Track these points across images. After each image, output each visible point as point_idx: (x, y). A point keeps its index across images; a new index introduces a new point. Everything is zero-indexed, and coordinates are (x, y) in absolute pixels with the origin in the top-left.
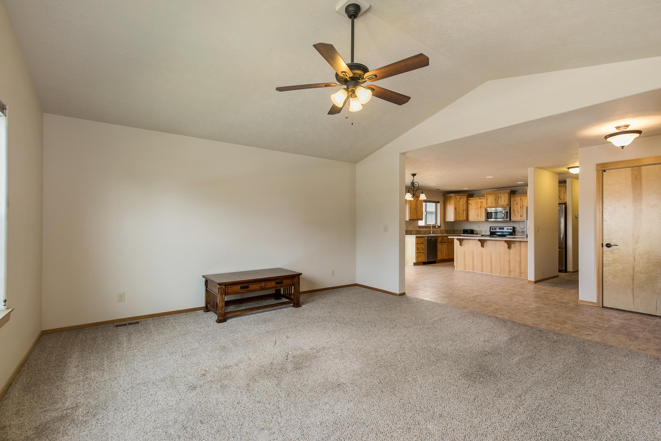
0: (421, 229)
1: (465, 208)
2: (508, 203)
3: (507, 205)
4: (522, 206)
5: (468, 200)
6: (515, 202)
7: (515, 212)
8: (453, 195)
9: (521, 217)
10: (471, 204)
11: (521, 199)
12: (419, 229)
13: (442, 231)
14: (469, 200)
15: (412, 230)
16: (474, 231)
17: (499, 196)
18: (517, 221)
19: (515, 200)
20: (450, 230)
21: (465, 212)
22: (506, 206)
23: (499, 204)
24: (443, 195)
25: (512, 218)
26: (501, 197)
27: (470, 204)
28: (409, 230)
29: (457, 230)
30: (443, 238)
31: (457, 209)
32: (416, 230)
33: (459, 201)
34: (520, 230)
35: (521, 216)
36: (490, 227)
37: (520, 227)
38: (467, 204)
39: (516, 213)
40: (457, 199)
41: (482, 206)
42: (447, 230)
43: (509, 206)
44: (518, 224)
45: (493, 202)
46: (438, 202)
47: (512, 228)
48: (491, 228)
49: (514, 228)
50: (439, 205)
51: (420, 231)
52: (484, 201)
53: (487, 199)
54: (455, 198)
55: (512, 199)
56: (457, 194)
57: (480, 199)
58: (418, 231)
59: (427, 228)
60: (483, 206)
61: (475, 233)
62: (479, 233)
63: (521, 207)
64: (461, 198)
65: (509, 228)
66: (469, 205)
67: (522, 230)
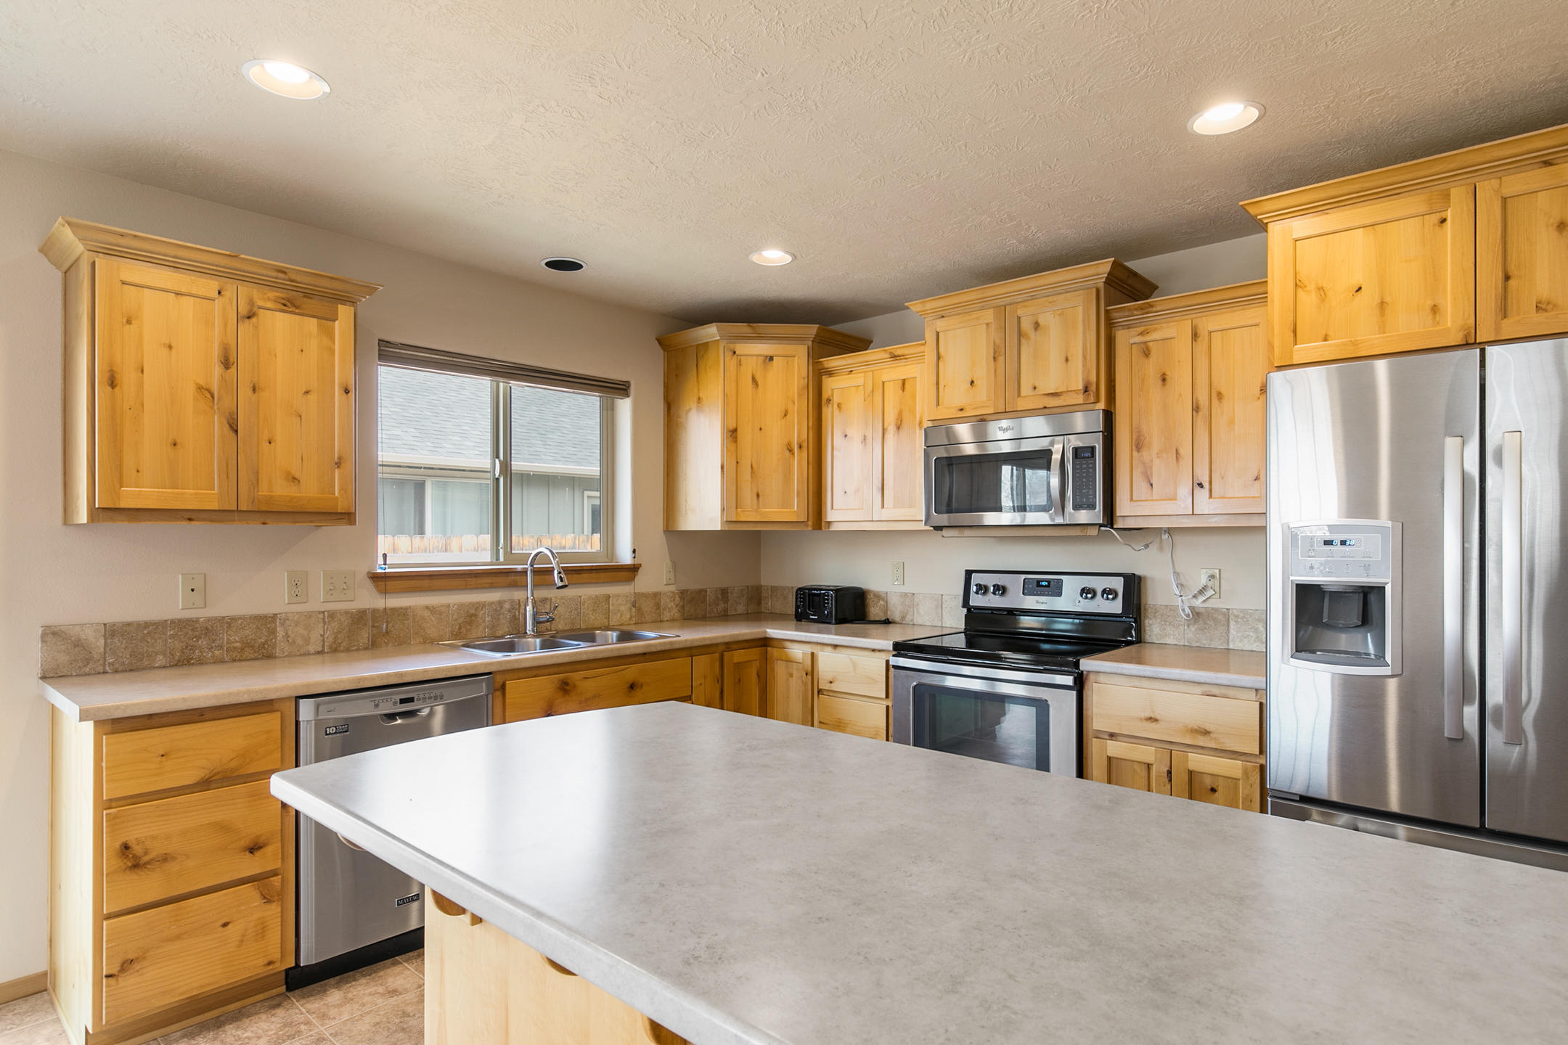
0: (396, 602)
1: (799, 430)
2: (1094, 379)
3: (1086, 390)
4: (1203, 400)
5: (818, 375)
6: (1151, 368)
7: (1145, 453)
8: (711, 332)
9: (1202, 495)
10: (839, 405)
11: (1195, 336)
12: (379, 602)
13: (647, 606)
14: (830, 373)
15: (269, 610)
16: (870, 596)
17: (1027, 325)
18: (1159, 531)
19: (1146, 353)
20: (724, 592)
21: (799, 465)
22: (1080, 399)
23: (1026, 390)
24: (659, 341)
25: (1123, 507)
26: (1037, 326)
27: (836, 399)
28: (228, 622)
29: (774, 589)
30: (576, 677)
31: (745, 436)
32: (332, 615)
33: (754, 379)
34: (1183, 604)
35: (1201, 485)
36: (969, 574)
37: (1176, 574)
38: (818, 402)
39: (1156, 462)
40: (740, 364)
41: (906, 415)
42: (702, 593)
43: (1097, 401)
44: (1161, 548)
45: (983, 373)
46: (621, 389)
47: (1118, 584)
48: (976, 579)
49: (1133, 585)
50: (625, 407)
51: (402, 613)
52: (918, 371)
53: (939, 357)
54: (729, 354)
55: (1122, 337)
56: (742, 328)
57: (895, 357)
58: (360, 617)
59: (492, 587)
60: (912, 411)
61: (875, 611)
62: (897, 618)
63: (1196, 409)
64: (771, 358)
65: (1099, 584)
66: (827, 411)
67: (1198, 603)
